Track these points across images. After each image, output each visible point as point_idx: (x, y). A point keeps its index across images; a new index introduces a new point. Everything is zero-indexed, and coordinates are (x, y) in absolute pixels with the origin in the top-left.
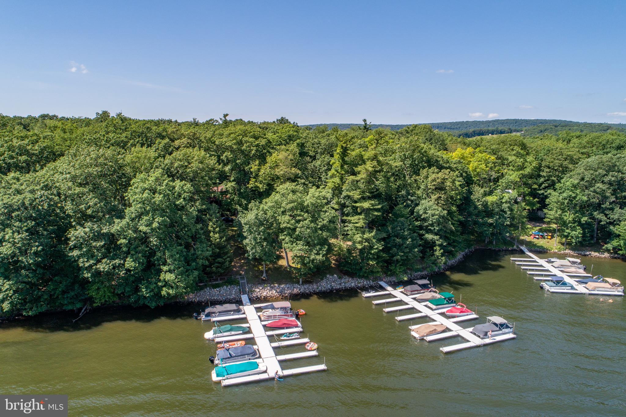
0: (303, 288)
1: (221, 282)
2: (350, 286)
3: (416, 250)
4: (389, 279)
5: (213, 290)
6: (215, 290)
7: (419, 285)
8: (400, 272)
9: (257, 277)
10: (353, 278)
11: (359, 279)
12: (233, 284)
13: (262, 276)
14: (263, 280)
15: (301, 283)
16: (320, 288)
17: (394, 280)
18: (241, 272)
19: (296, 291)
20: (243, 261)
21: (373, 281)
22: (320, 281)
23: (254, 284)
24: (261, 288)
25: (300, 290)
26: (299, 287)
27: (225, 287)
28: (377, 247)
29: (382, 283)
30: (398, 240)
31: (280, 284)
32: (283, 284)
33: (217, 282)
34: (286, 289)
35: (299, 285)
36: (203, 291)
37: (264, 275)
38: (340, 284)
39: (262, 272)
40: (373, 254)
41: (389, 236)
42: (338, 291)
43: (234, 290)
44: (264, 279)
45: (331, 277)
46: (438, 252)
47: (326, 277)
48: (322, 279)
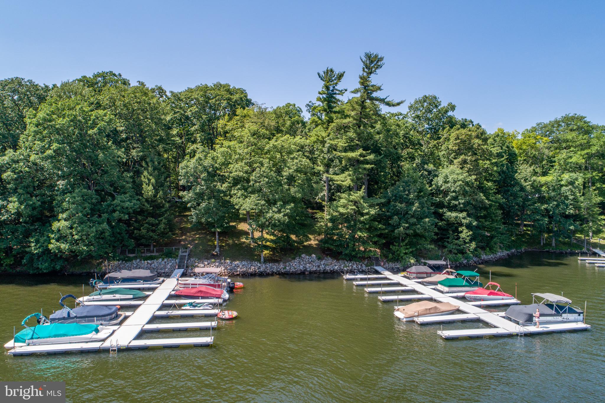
0: (264, 266)
1: (157, 254)
2: (332, 269)
3: (427, 220)
4: (391, 265)
5: (143, 262)
6: (146, 262)
7: (430, 267)
8: (406, 253)
9: (208, 252)
10: (338, 260)
11: (346, 262)
12: (171, 257)
13: (214, 250)
14: (213, 255)
15: (262, 260)
16: (288, 268)
17: (398, 266)
18: (189, 245)
19: (252, 269)
20: (198, 236)
21: (367, 266)
22: (290, 261)
23: (199, 259)
24: (206, 263)
25: (259, 268)
26: (259, 265)
27: (160, 260)
28: (367, 211)
29: (378, 268)
30: (400, 206)
31: (233, 259)
32: (238, 260)
33: (152, 254)
34: (241, 266)
35: (260, 263)
36: (131, 263)
37: (217, 249)
38: (319, 266)
39: (215, 247)
40: (364, 222)
41: (389, 202)
42: (315, 272)
43: (170, 264)
44: (215, 254)
45: (308, 257)
46: (465, 234)
47: (300, 256)
48: (294, 259)
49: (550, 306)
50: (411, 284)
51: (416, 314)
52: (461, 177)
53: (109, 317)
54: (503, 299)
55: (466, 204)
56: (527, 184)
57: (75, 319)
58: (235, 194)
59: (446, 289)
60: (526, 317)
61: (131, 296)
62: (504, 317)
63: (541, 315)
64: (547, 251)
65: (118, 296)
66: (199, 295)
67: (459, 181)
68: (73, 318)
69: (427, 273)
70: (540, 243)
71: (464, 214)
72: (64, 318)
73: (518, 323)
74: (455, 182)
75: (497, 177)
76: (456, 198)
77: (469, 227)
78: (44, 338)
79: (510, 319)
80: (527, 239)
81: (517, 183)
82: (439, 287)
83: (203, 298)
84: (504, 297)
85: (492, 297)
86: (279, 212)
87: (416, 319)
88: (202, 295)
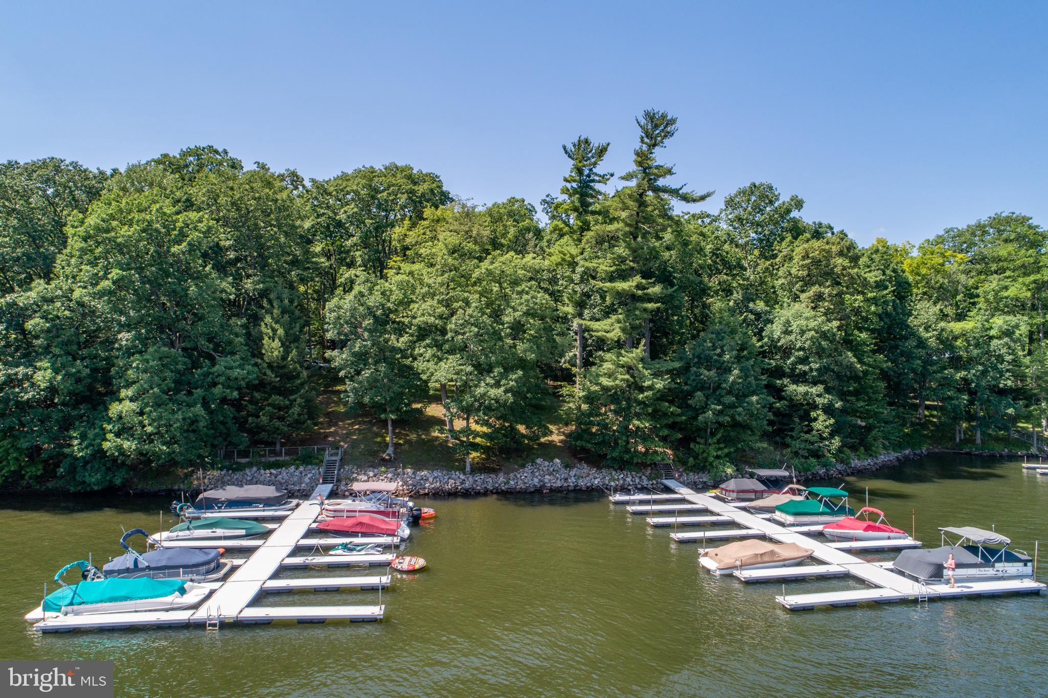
0: (471, 479)
1: (287, 458)
2: (589, 484)
3: (754, 398)
4: (693, 477)
5: (262, 471)
6: (268, 471)
7: (762, 480)
8: (718, 457)
9: (374, 454)
10: (599, 468)
11: (614, 473)
12: (311, 464)
13: (384, 452)
14: (383, 460)
15: (468, 468)
16: (512, 482)
17: (705, 480)
18: (342, 443)
19: (450, 485)
20: (357, 427)
21: (649, 479)
22: (516, 470)
23: (359, 467)
24: (371, 474)
25: (462, 483)
26: (462, 477)
27: (293, 468)
28: (650, 383)
29: (670, 483)
30: (707, 374)
31: (418, 466)
32: (426, 469)
33: (278, 458)
34: (431, 479)
35: (464, 474)
36: (241, 473)
37: (390, 450)
38: (566, 479)
39: (387, 445)
40: (644, 403)
41: (687, 368)
42: (559, 490)
43: (309, 476)
44: (387, 457)
45: (547, 463)
46: (822, 422)
47: (533, 461)
48: (523, 466)
49: (972, 549)
50: (728, 511)
51: (738, 563)
52: (812, 324)
53: (204, 568)
54: (889, 538)
55: (823, 370)
56: (929, 335)
57: (147, 572)
58: (421, 355)
59: (790, 519)
60: (930, 570)
61: (243, 532)
62: (891, 570)
63: (959, 566)
64: (967, 453)
65: (220, 532)
66: (358, 530)
67: (809, 330)
68: (143, 570)
69: (755, 492)
70: (955, 439)
71: (820, 388)
72: (128, 570)
73: (916, 580)
74: (803, 332)
75: (875, 323)
76: (804, 361)
77: (829, 410)
78: (92, 603)
79: (902, 573)
80: (932, 431)
81: (913, 334)
82: (778, 516)
83: (365, 535)
84: (892, 535)
85: (871, 534)
86: (497, 385)
87: (737, 573)
88: (363, 530)
